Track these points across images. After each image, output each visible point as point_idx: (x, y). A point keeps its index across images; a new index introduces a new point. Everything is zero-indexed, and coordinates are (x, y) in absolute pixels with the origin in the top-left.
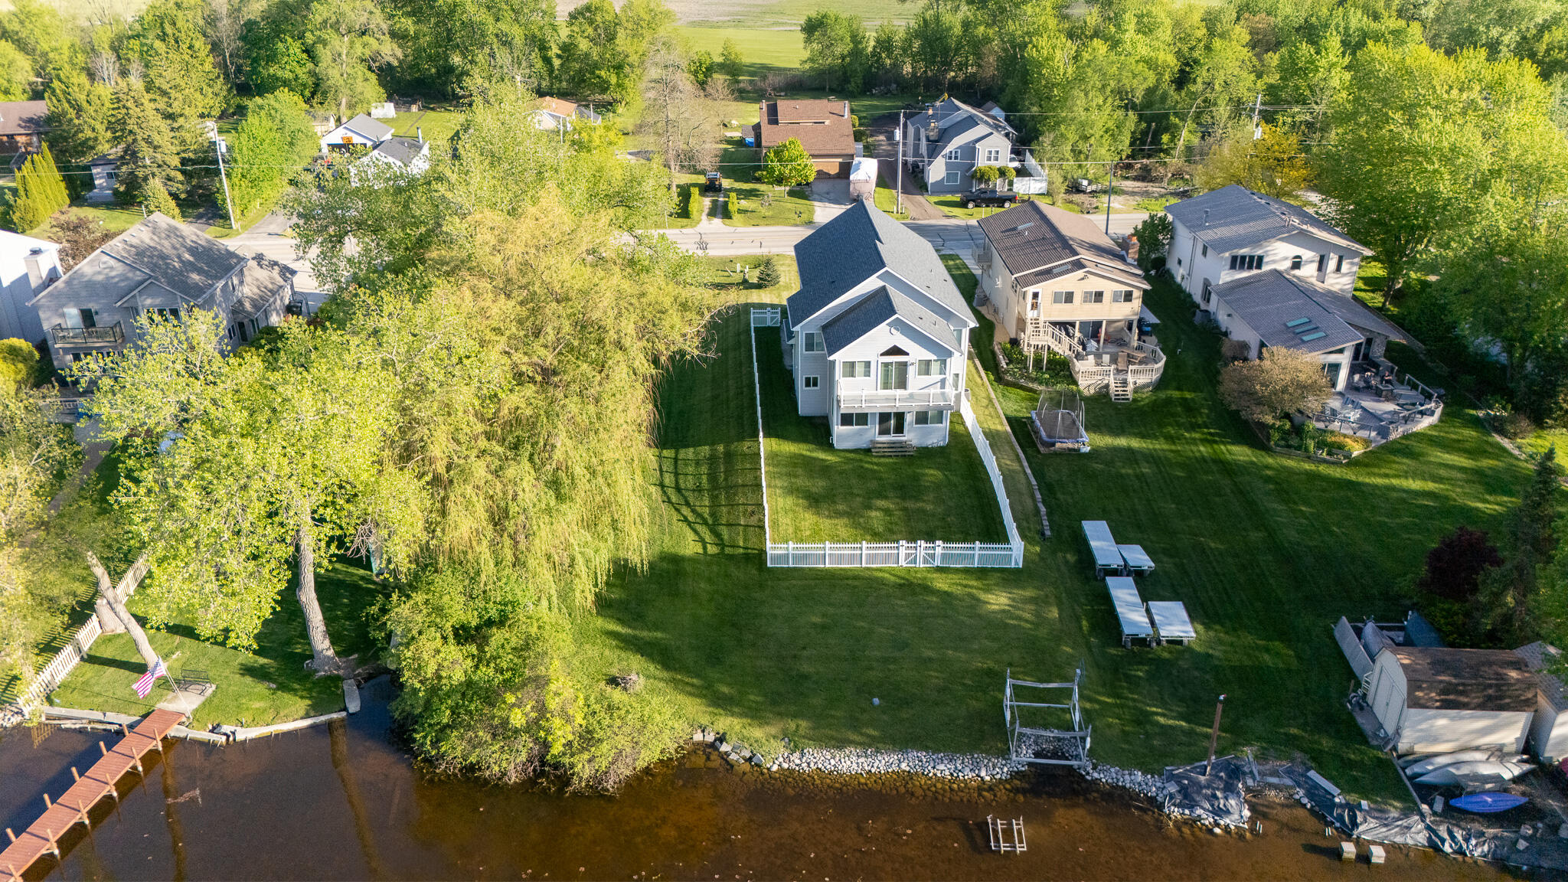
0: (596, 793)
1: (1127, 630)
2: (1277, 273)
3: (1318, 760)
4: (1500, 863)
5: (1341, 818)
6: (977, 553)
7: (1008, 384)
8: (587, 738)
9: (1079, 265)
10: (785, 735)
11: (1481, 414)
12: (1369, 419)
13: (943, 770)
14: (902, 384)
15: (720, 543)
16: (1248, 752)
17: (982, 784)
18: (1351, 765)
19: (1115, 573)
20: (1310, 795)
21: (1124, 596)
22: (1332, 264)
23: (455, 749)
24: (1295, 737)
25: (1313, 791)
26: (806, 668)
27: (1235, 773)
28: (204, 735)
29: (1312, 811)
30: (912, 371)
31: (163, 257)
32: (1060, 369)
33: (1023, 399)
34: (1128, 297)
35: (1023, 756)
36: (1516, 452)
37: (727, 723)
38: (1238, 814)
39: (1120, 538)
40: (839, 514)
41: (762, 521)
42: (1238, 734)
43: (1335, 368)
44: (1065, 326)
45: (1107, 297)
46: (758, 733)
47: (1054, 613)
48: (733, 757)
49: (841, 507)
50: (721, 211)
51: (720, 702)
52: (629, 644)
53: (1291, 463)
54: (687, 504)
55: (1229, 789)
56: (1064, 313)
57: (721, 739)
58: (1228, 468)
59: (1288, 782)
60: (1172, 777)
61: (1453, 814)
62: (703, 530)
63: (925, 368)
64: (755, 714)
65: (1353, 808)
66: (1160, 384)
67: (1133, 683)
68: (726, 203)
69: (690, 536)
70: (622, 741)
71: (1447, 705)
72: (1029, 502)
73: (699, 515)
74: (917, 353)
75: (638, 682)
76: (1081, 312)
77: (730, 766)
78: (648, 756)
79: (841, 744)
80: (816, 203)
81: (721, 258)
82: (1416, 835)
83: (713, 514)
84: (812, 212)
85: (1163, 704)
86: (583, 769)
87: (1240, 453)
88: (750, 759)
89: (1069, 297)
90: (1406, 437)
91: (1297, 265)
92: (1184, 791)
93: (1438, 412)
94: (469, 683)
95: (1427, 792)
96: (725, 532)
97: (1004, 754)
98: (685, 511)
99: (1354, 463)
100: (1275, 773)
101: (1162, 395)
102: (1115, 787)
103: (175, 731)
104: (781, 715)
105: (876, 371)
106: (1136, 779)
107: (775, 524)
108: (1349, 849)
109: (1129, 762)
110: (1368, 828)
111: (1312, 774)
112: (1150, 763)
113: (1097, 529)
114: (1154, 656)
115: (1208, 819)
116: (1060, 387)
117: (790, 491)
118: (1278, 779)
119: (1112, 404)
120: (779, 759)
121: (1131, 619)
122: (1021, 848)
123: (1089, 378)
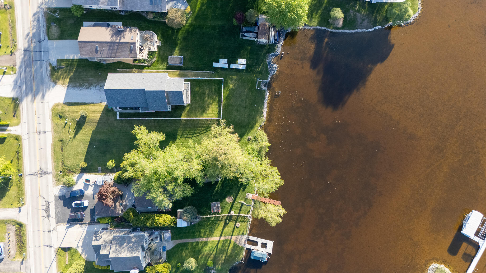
1: (244, 69)
3: (269, 53)
4: (285, 39)
5: (278, 54)
10: (260, 118)
13: (267, 99)
16: (267, 61)
19: (229, 66)
20: (274, 56)
21: (233, 66)
24: (264, 54)
26: (247, 114)
27: (270, 63)
29: (276, 57)
33: (158, 63)
37: (258, 125)
38: (275, 66)
39: (218, 62)
40: (208, 107)
41: (210, 119)
42: (263, 60)
46: (259, 121)
47: (235, 77)
48: (263, 124)
49: (207, 106)
54: (200, 132)
55: (272, 65)
57: (260, 126)
59: (271, 57)
61: (279, 42)
64: (255, 122)
65: (276, 52)
67: (252, 70)
72: (206, 73)
73: (204, 130)
77: (265, 124)
79: (262, 111)
81: (53, 127)
82: (280, 47)
85: (256, 68)
88: (264, 122)
92: (272, 71)
95: (275, 42)
97: (265, 91)
98: (202, 132)
99: (192, 11)
100: (270, 59)
102: (271, 79)
104: (256, 118)
106: (270, 76)
109: (267, 76)
110: (279, 52)
111: (271, 54)
112: (268, 73)
113: (215, 65)
114: (248, 65)
115: (277, 69)
116: (156, 55)
117: (202, 114)
118: (271, 59)
119: (161, 46)
120: (264, 119)
121: (241, 67)
122: (280, 92)
123: (154, 49)
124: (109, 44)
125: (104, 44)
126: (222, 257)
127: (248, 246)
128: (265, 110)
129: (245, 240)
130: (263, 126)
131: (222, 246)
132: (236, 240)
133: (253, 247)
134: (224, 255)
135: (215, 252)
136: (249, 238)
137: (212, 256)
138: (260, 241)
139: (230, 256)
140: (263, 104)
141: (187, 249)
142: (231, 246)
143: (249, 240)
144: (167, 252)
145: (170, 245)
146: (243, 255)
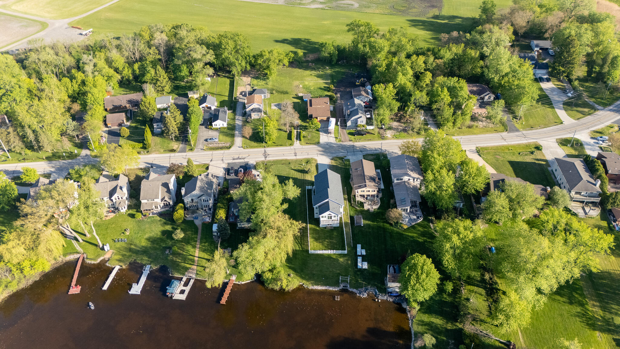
0: (288, 292)
1: (358, 267)
2: (405, 182)
3: (377, 288)
4: (393, 302)
5: (377, 296)
6: (340, 252)
7: (352, 207)
8: (287, 286)
9: (365, 186)
10: (311, 283)
11: (430, 218)
12: (410, 219)
13: (331, 289)
14: (331, 218)
15: (302, 248)
16: (369, 286)
17: (336, 291)
18: (382, 288)
19: (360, 256)
21: (360, 259)
22: (416, 180)
23: (270, 286)
24: (375, 284)
25: (376, 293)
26: (314, 272)
27: (367, 289)
28: (238, 283)
29: (374, 295)
30: (332, 217)
31: (203, 188)
32: (362, 204)
33: (355, 211)
34: (374, 191)
35: (341, 286)
36: (432, 228)
37: (304, 282)
38: (365, 295)
39: (362, 248)
40: (320, 242)
41: (308, 244)
42: (369, 284)
43: (407, 209)
44: (363, 196)
45: (371, 191)
46: (308, 283)
47: (350, 262)
49: (321, 241)
50: (299, 137)
51: (303, 278)
52: (290, 268)
53: (395, 229)
55: (365, 292)
56: (362, 193)
57: (303, 284)
58: (384, 229)
60: (359, 290)
61: (390, 296)
62: (299, 245)
63: (335, 217)
64: (307, 280)
65: (379, 294)
66: (379, 208)
67: (358, 275)
68: (300, 132)
69: (298, 246)
70: (291, 286)
71: (393, 282)
72: (350, 240)
73: (298, 241)
74: (333, 215)
75: (292, 275)
76: (366, 193)
77: (305, 288)
78: (295, 287)
79: (318, 285)
80: (321, 133)
81: (300, 159)
82: (385, 298)
83: (301, 241)
84: (319, 137)
85: (361, 279)
86: (287, 289)
87: (387, 226)
88: (307, 287)
89: (364, 191)
90: (415, 224)
91: (409, 180)
92: (360, 292)
93: (422, 219)
94: (272, 278)
95: (389, 292)
96: (303, 245)
97: (339, 286)
98: (296, 241)
99: (405, 229)
101: (379, 211)
102: (352, 291)
103: (234, 282)
104: (311, 280)
105: (327, 217)
106: (355, 290)
107: (310, 244)
108: (377, 300)
109: (354, 288)
110: (380, 297)
111: (376, 290)
112: (357, 288)
113: (359, 246)
114: (362, 270)
115: (362, 296)
116: (361, 208)
117: (313, 237)
118: (372, 290)
119: (370, 212)
120: (311, 287)
121: (359, 265)
122: (339, 300)
123: (366, 207)
124: (362, 174)
125: (362, 171)
126: (179, 259)
127: (184, 279)
128: (320, 288)
129: (191, 277)
130: (303, 287)
131: (189, 259)
132: (193, 269)
133: (182, 283)
134: (180, 261)
135: (185, 253)
136: (193, 279)
137: (181, 252)
138: (187, 289)
139: (178, 265)
140: (326, 285)
141: (192, 234)
142: (188, 266)
143: (190, 279)
144: (193, 221)
145: (198, 222)
146: (177, 275)
